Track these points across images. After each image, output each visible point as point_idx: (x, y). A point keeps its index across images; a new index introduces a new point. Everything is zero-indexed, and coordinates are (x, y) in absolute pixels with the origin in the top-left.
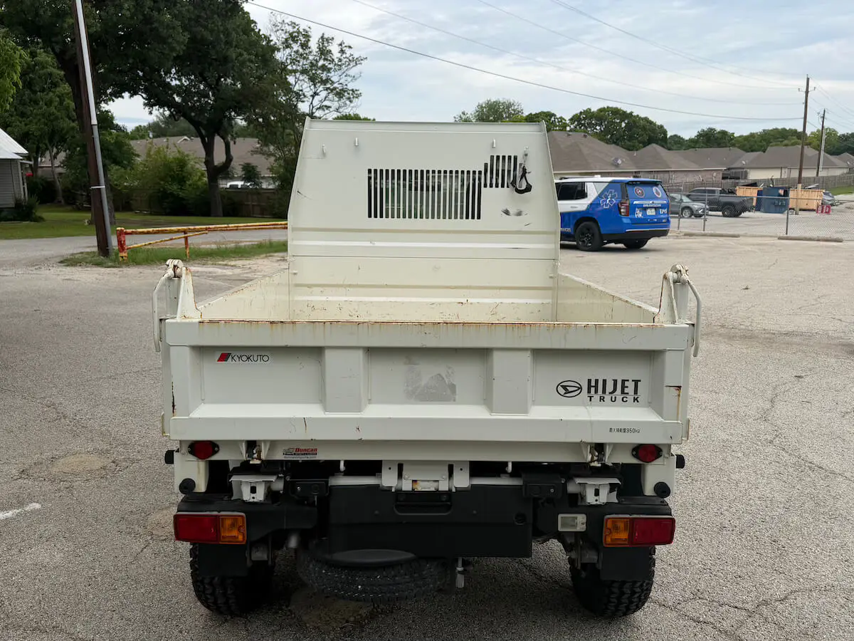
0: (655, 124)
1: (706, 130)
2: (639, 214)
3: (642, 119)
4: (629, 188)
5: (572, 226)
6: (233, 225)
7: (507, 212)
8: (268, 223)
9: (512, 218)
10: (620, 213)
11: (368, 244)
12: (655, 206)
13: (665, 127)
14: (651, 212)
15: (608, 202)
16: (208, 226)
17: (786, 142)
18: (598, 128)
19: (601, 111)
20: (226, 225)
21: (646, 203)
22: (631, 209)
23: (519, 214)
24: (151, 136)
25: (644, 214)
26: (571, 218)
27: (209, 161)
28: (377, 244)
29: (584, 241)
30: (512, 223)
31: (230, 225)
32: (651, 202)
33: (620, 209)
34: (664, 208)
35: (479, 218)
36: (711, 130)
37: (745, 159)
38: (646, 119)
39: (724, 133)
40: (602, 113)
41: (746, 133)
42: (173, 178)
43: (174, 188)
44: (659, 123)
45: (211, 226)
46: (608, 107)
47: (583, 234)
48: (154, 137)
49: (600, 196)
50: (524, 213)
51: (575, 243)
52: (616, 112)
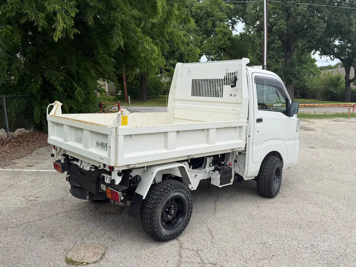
6: (317, 104)
7: (231, 95)
8: (335, 104)
9: (233, 97)
11: (192, 105)
16: (304, 104)
20: (313, 104)
23: (235, 96)
24: (339, 67)
27: (347, 77)
28: (194, 106)
30: (232, 99)
31: (315, 104)
35: (222, 97)
42: (333, 85)
43: (332, 89)
45: (306, 104)
48: (340, 67)
50: (236, 96)
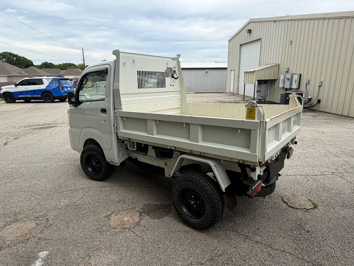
0: (28, 60)
1: (44, 62)
2: (66, 90)
3: (22, 57)
4: (61, 81)
5: (40, 94)
7: (171, 85)
10: (60, 89)
12: (70, 86)
13: (32, 61)
14: (69, 89)
15: (55, 86)
17: (71, 67)
18: (4, 59)
19: (4, 53)
21: (67, 86)
22: (63, 88)
25: (67, 89)
26: (39, 92)
28: (140, 98)
29: (47, 100)
32: (68, 85)
33: (59, 88)
34: (72, 87)
35: (165, 87)
36: (46, 62)
37: (62, 72)
38: (24, 58)
39: (51, 64)
40: (5, 54)
41: (58, 64)
44: (29, 59)
46: (7, 52)
47: (45, 97)
49: (50, 83)
50: (174, 85)
51: (43, 101)
52: (11, 54)
